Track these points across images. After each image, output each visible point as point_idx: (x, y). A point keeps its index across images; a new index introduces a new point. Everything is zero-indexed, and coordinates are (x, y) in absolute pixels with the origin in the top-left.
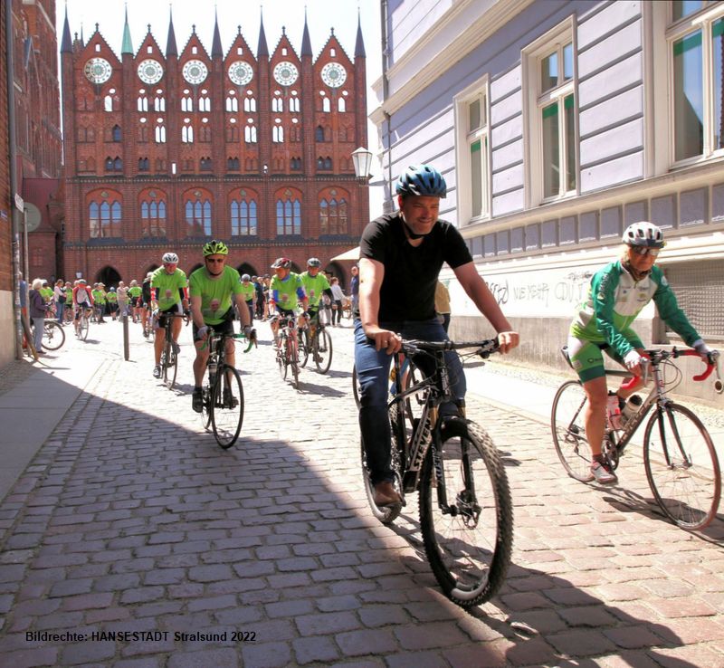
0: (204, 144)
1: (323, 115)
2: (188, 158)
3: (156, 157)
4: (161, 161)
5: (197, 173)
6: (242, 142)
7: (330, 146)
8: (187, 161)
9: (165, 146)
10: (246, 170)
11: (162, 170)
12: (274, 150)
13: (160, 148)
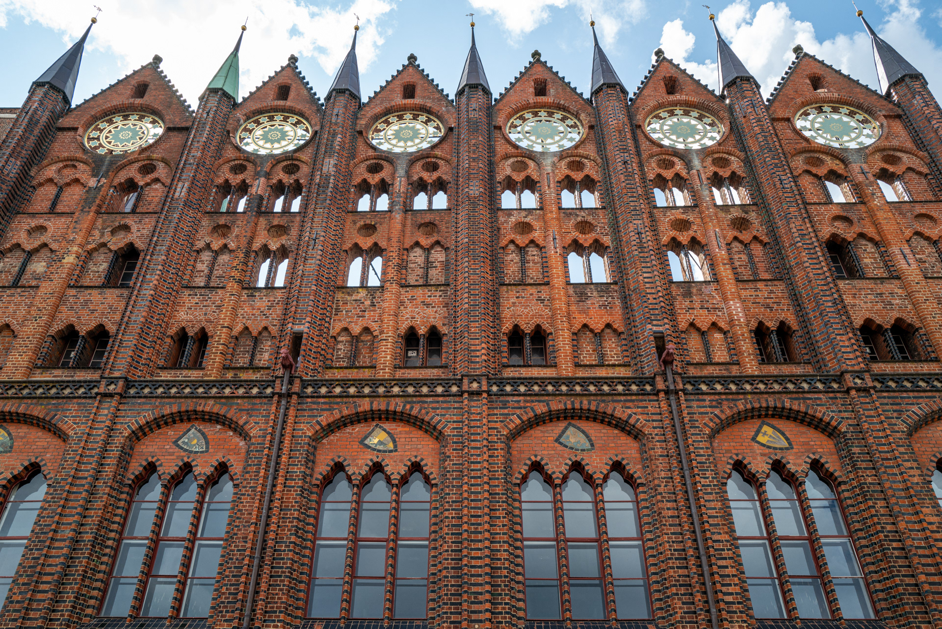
0: (420, 291)
1: (835, 211)
2: (356, 329)
3: (239, 328)
4: (256, 341)
5: (384, 373)
6: (558, 282)
7: (893, 286)
8: (355, 340)
9: (279, 295)
10: (577, 365)
11: (252, 367)
12: (681, 304)
13: (261, 302)
